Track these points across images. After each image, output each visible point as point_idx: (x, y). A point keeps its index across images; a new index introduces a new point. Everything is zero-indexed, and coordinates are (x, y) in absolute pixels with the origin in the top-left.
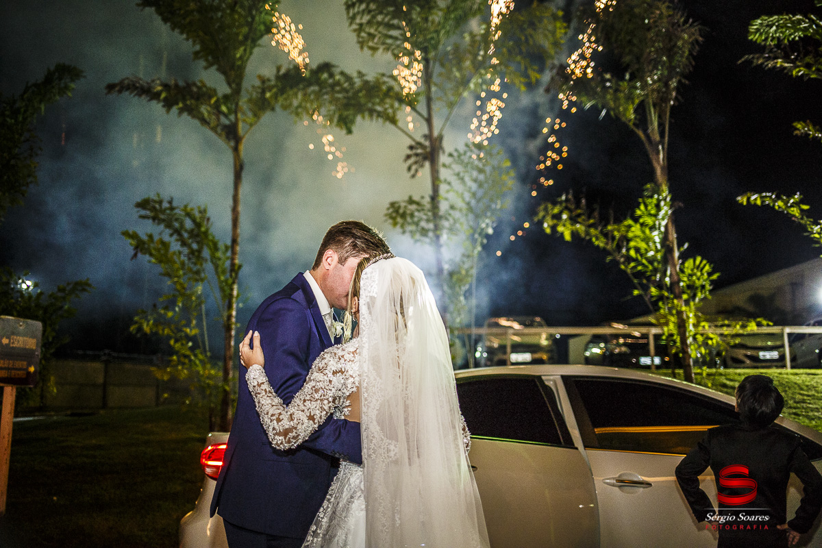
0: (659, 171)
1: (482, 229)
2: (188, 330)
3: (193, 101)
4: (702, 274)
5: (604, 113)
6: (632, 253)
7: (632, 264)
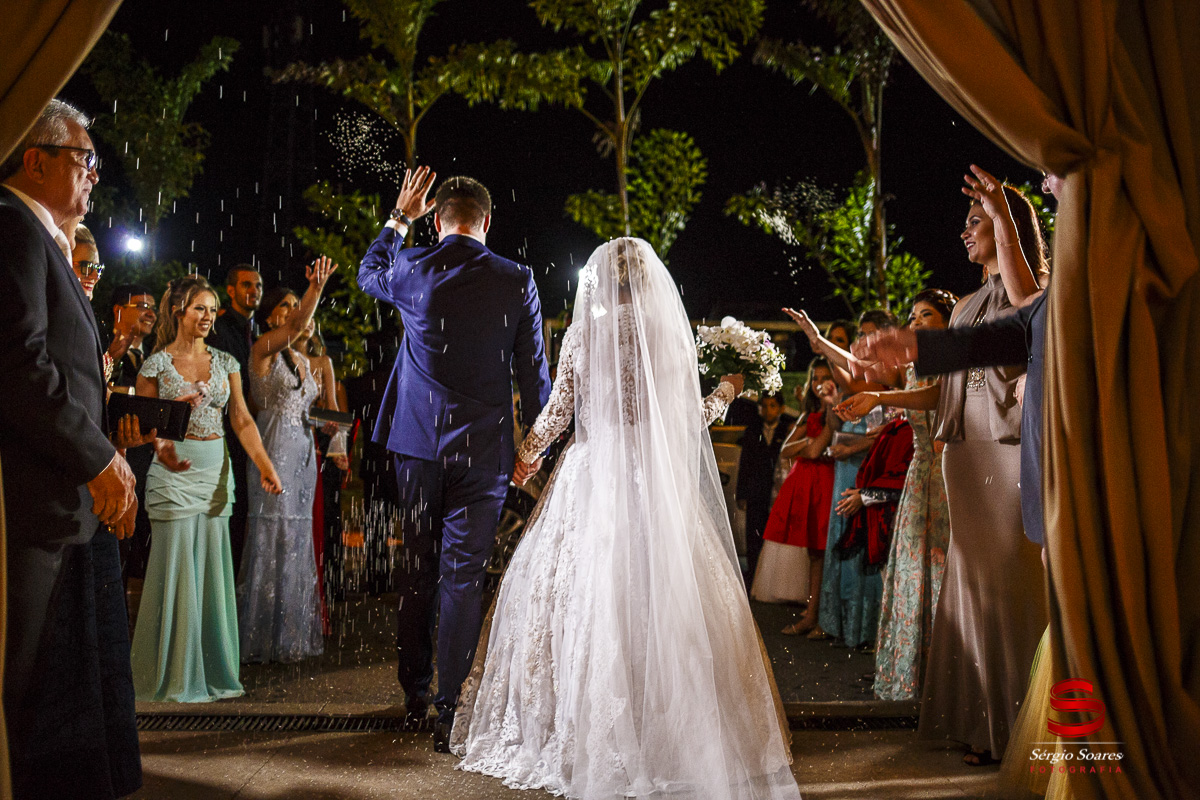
0: (870, 159)
1: (672, 224)
2: (362, 328)
3: (362, 85)
4: (912, 273)
5: (815, 88)
6: (837, 250)
7: (836, 262)
